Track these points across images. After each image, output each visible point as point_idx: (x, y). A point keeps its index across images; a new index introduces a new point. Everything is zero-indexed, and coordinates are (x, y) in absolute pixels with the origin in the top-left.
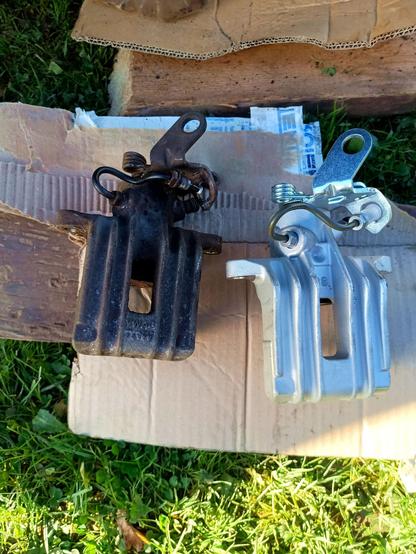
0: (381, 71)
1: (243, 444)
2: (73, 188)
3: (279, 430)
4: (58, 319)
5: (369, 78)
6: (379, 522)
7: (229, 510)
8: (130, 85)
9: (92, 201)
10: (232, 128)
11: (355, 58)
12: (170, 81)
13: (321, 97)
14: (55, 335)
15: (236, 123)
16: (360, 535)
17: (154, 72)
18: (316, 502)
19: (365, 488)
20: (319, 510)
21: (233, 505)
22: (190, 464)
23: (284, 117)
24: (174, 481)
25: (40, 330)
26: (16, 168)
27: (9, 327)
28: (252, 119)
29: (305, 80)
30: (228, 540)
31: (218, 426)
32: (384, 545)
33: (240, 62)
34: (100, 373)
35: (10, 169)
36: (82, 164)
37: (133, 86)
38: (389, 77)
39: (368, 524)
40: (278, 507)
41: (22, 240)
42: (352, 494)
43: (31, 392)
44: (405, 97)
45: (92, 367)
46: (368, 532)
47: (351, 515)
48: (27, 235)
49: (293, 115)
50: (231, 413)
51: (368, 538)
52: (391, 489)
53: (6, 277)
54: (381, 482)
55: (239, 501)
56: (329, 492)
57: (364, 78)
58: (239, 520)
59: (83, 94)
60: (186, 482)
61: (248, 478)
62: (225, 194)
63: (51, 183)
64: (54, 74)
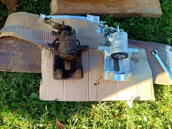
0: (121, 7)
1: (88, 99)
2: (39, 34)
3: (97, 95)
4: (38, 67)
5: (118, 8)
6: (124, 116)
7: (86, 116)
8: (57, 6)
9: (45, 37)
10: (82, 19)
11: (115, 3)
12: (68, 6)
13: (107, 12)
14: (37, 71)
15: (83, 18)
16: (120, 120)
17: (63, 3)
18: (109, 112)
19: (121, 108)
20: (109, 113)
21: (88, 114)
22: (76, 104)
23: (95, 18)
24: (72, 109)
25: (33, 70)
26: (23, 28)
27: (23, 69)
28: (87, 18)
29: (103, 8)
30: (86, 123)
31: (82, 95)
32: (126, 122)
33: (86, 2)
34: (49, 83)
35: (22, 28)
36: (42, 28)
37: (58, 6)
38: (123, 8)
39: (122, 117)
40: (99, 114)
41: (26, 45)
42: (117, 109)
43: (30, 88)
44: (127, 13)
45: (46, 81)
46: (122, 119)
47: (117, 115)
48: (28, 44)
49: (97, 18)
50: (85, 91)
51: (122, 120)
52: (127, 107)
53: (22, 55)
54: (124, 106)
55: (89, 113)
56: (112, 109)
57: (117, 8)
58: (89, 118)
59: (43, 7)
60: (75, 109)
61: (91, 107)
62: (81, 36)
63: (33, 32)
64: (35, 1)
